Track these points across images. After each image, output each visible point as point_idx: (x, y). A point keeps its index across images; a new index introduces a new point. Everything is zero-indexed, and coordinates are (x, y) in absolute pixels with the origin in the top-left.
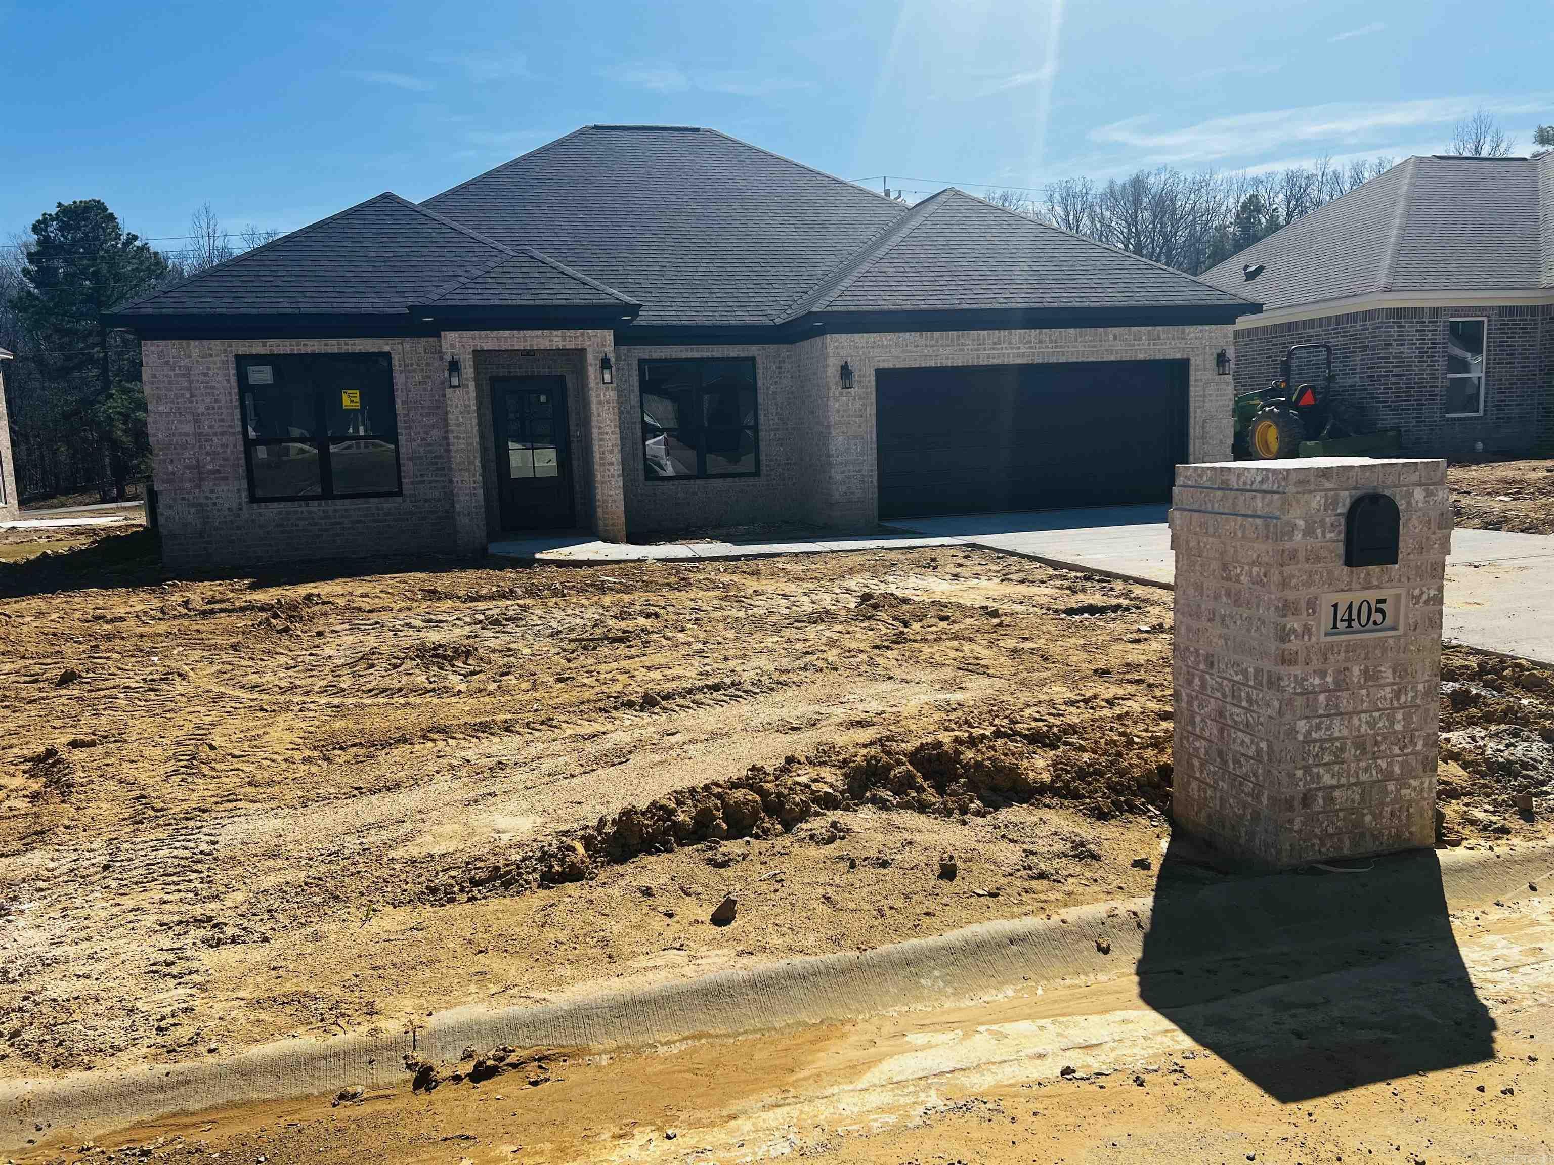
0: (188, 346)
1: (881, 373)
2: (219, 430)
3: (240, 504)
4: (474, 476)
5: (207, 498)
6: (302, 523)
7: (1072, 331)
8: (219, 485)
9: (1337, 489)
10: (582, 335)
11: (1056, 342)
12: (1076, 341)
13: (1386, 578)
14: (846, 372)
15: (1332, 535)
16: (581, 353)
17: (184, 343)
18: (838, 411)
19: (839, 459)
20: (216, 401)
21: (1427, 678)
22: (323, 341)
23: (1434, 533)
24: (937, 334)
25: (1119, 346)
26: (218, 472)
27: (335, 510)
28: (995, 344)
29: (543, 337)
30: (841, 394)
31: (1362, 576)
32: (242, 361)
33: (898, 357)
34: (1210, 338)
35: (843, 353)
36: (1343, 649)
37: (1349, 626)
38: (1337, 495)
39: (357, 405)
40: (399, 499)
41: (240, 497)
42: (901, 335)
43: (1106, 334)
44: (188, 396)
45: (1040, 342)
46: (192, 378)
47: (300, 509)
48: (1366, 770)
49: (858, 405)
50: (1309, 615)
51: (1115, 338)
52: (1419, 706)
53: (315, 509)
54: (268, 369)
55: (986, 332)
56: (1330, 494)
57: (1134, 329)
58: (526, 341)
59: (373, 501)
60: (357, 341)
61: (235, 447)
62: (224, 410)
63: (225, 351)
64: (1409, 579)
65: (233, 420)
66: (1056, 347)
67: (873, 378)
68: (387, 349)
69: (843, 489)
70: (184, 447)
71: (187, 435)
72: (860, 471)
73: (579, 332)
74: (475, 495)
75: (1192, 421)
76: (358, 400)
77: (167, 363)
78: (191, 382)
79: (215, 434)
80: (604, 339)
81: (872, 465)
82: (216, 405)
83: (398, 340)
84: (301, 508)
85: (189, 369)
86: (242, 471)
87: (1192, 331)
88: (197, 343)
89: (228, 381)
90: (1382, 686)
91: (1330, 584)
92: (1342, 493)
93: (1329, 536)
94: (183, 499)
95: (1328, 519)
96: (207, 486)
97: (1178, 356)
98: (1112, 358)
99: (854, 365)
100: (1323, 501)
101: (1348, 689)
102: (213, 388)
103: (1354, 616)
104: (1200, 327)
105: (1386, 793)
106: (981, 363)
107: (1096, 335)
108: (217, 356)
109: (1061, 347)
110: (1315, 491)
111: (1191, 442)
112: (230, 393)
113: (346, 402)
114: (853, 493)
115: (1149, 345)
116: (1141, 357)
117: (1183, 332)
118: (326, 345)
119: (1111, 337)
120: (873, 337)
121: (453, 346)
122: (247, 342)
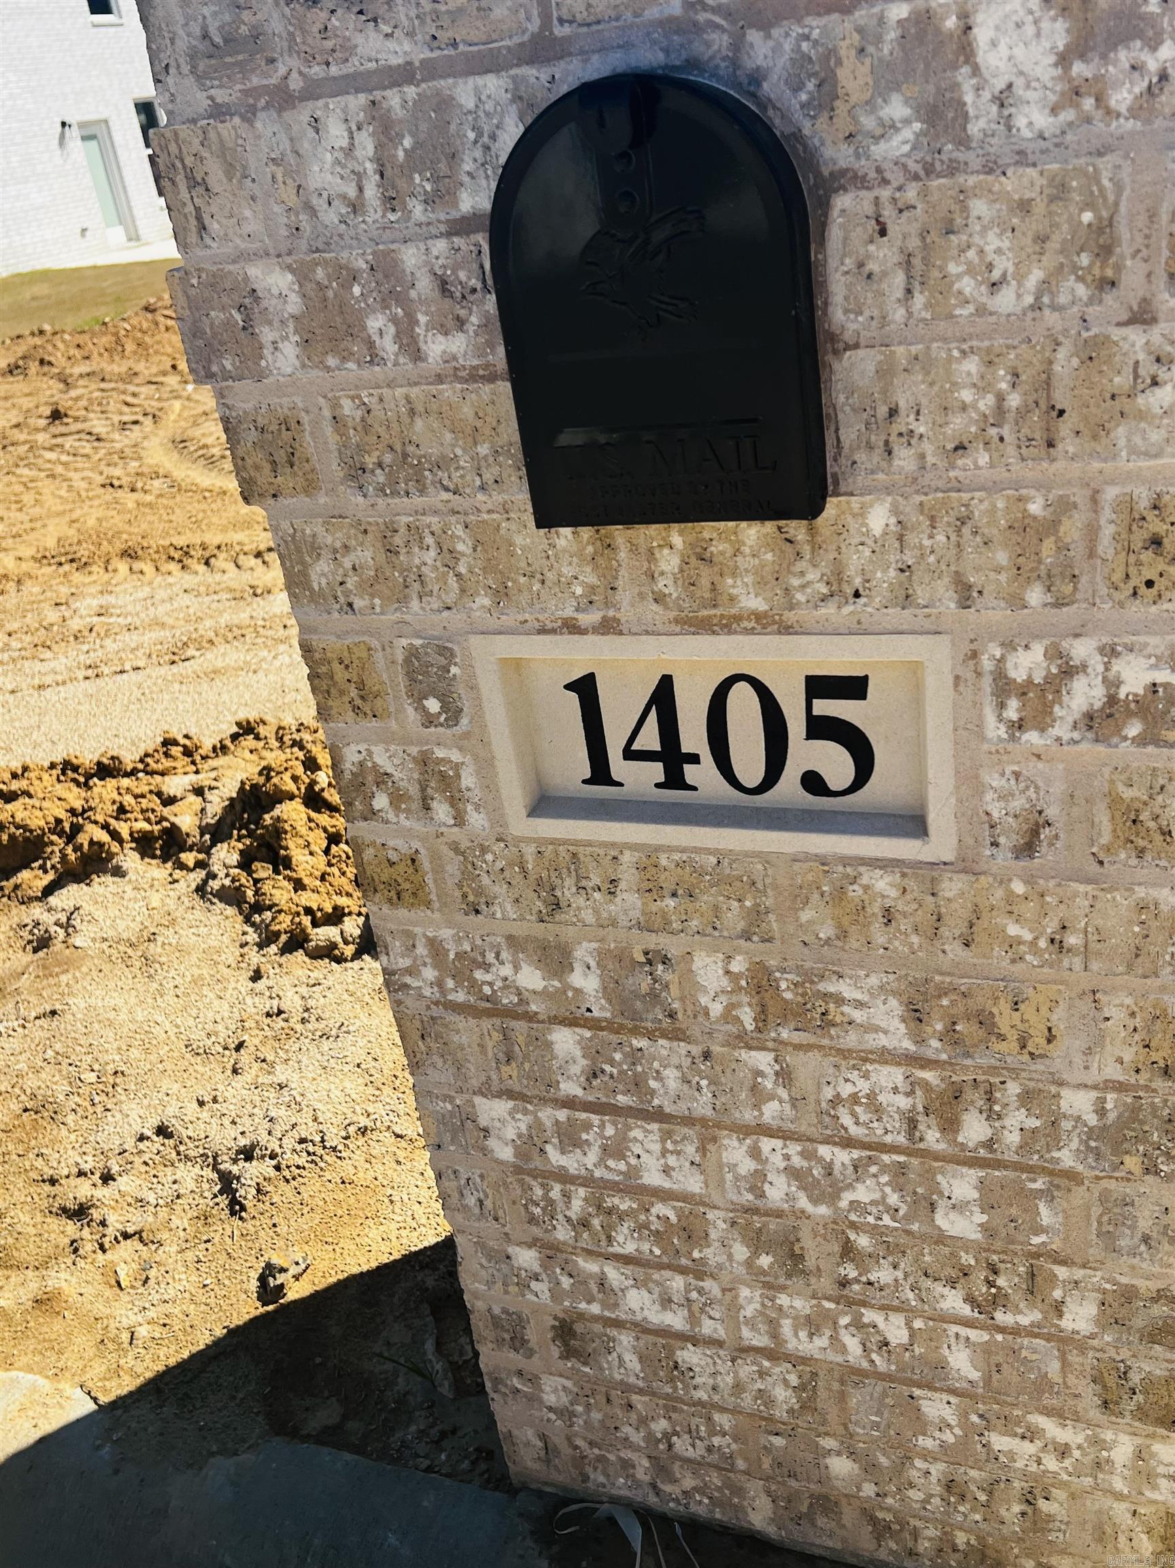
37: (674, 780)
56: (394, 100)
92: (465, 92)
93: (436, 347)
95: (410, 257)
100: (366, 145)
103: (693, 737)
110: (313, 91)
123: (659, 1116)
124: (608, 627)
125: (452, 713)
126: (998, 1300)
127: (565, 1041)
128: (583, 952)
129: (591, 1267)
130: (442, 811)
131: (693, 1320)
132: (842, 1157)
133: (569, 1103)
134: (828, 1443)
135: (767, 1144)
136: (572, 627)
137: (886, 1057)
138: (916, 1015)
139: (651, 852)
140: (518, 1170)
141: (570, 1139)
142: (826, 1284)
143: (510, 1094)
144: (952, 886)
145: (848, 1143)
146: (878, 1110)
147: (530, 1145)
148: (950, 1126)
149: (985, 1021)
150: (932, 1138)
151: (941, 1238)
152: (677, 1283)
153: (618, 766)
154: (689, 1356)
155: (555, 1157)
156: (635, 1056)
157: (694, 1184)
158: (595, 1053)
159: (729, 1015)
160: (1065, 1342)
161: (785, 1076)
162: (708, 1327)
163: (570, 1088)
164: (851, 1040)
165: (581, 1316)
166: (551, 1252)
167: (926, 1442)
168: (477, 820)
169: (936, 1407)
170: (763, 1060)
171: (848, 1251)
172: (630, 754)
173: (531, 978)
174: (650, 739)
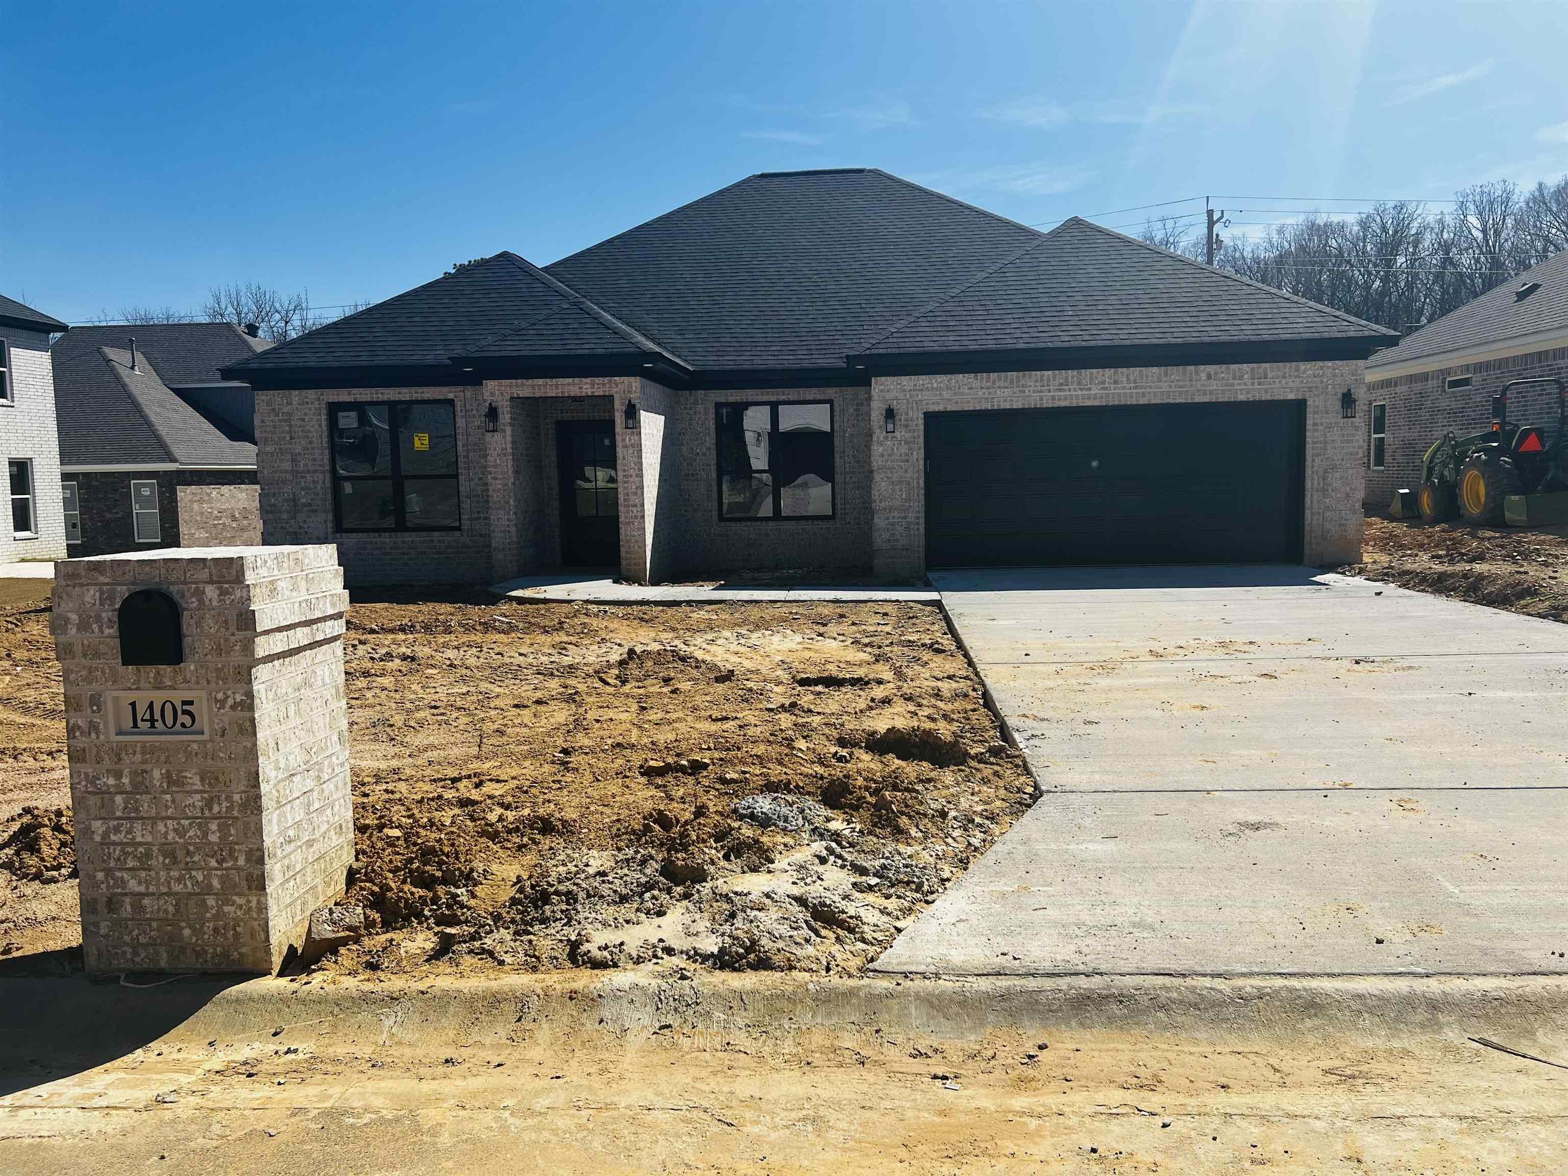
0: (290, 395)
1: (930, 417)
2: (312, 468)
3: (326, 533)
4: (508, 513)
5: (301, 527)
6: (376, 553)
7: (1155, 370)
8: (310, 517)
9: (112, 584)
10: (610, 382)
11: (1135, 382)
12: (1160, 380)
13: (180, 678)
14: (890, 414)
15: (111, 631)
16: (610, 398)
17: (287, 392)
18: (883, 456)
19: (882, 505)
20: (311, 442)
21: (243, 788)
22: (398, 390)
23: (233, 635)
24: (994, 376)
25: (1214, 385)
26: (310, 504)
27: (404, 542)
28: (1061, 384)
29: (574, 384)
30: (886, 438)
31: (152, 675)
32: (334, 409)
33: (949, 400)
34: (1334, 376)
35: (888, 396)
36: (138, 749)
37: (153, 726)
38: (115, 590)
39: (425, 447)
40: (458, 533)
41: (326, 528)
42: (953, 377)
43: (1197, 373)
44: (288, 438)
45: (1116, 382)
46: (292, 422)
47: (375, 540)
48: (179, 880)
49: (904, 449)
50: (93, 712)
51: (1209, 377)
52: (237, 818)
53: (387, 540)
54: (353, 414)
55: (1050, 373)
56: (105, 588)
57: (1233, 367)
58: (557, 388)
59: (436, 534)
60: (426, 389)
61: (324, 482)
62: (316, 451)
63: (319, 399)
64: (208, 682)
65: (322, 459)
66: (1136, 388)
67: (921, 422)
68: (451, 396)
69: (885, 536)
70: (284, 482)
71: (286, 472)
72: (905, 518)
73: (606, 380)
74: (509, 532)
75: (1308, 472)
76: (426, 442)
77: (274, 410)
78: (291, 426)
79: (309, 472)
80: (630, 385)
81: (918, 512)
82: (310, 446)
83: (461, 388)
84: (374, 538)
85: (289, 414)
86: (329, 505)
87: (1308, 368)
88: (297, 392)
89: (320, 426)
90: (190, 793)
91: (114, 682)
92: (119, 588)
93: (107, 631)
94: (282, 527)
95: (104, 615)
96: (301, 517)
97: (1291, 396)
98: (1206, 399)
99: (900, 407)
100: (98, 595)
101: (148, 793)
102: (309, 431)
103: (157, 716)
104: (1320, 364)
105: (207, 909)
106: (1045, 406)
107: (1184, 374)
108: (312, 403)
109: (1142, 387)
110: (87, 585)
111: (1308, 494)
112: (321, 436)
113: (417, 443)
114: (897, 541)
115: (1253, 384)
116: (1242, 397)
117: (1297, 370)
118: (399, 393)
119: (1203, 376)
120: (923, 380)
121: (492, 394)
122: (335, 391)
123: (142, 818)
124: (138, 689)
125: (99, 710)
126: (224, 860)
127: (119, 799)
128: (126, 772)
129: (119, 874)
130: (93, 736)
131: (147, 888)
132: (186, 822)
133: (118, 818)
134: (183, 924)
135: (169, 822)
136: (130, 689)
137: (197, 792)
138: (202, 780)
139: (144, 742)
140: (101, 844)
141: (117, 830)
142: (182, 865)
143: (101, 818)
144: (209, 746)
145: (188, 818)
146: (194, 806)
147: (106, 835)
148: (211, 809)
149: (217, 779)
150: (207, 813)
151: (210, 843)
152: (143, 874)
153: (140, 723)
154: (146, 901)
155: (113, 837)
156: (136, 801)
157: (149, 839)
158: (126, 802)
159: (161, 785)
160: (238, 869)
161: (173, 801)
162: (152, 889)
163: (119, 814)
164: (188, 788)
165: (115, 894)
166: (109, 872)
167: (208, 915)
168: (102, 737)
169: (211, 901)
170: (168, 797)
171: (188, 853)
172: (143, 720)
173: (111, 781)
174: (147, 716)
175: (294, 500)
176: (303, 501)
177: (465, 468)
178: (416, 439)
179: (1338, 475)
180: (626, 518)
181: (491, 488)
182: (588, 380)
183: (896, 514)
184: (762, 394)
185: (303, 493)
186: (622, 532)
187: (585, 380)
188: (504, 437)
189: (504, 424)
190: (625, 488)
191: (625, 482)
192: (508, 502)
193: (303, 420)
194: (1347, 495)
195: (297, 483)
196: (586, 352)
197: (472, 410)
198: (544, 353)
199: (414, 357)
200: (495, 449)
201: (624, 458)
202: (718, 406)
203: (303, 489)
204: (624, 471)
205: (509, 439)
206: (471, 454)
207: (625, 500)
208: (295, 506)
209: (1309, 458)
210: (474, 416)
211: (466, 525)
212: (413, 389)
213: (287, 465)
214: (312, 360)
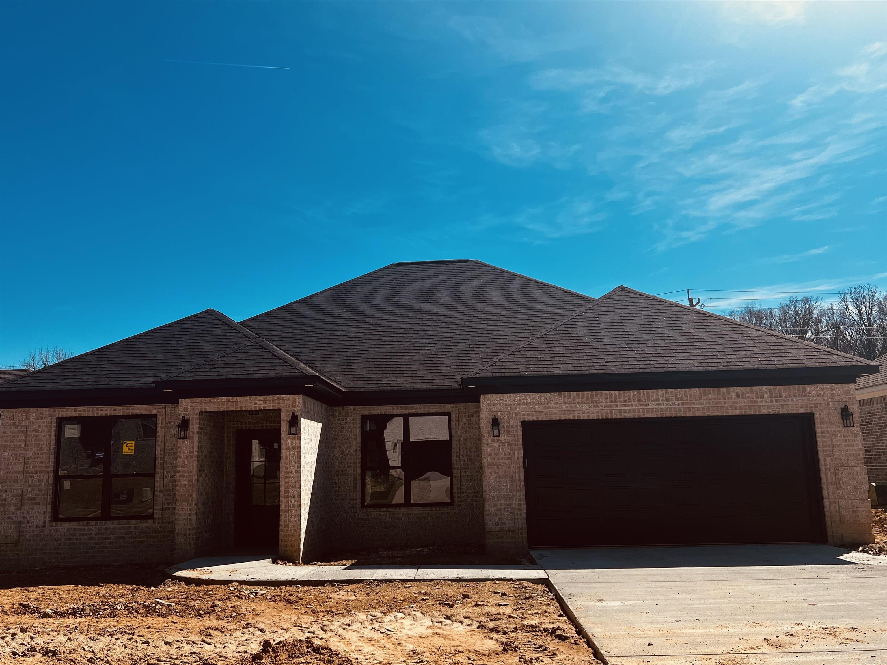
0: (29, 412)
1: (526, 425)
2: (38, 469)
3: (45, 522)
5: (24, 518)
7: (696, 390)
8: (33, 509)
10: (279, 398)
11: (682, 399)
12: (701, 398)
14: (495, 422)
17: (27, 410)
18: (490, 454)
19: (492, 494)
20: (41, 449)
22: (114, 407)
24: (574, 394)
25: (742, 402)
26: (34, 499)
28: (625, 401)
30: (493, 441)
32: (62, 422)
33: (541, 412)
34: (833, 395)
35: (494, 409)
39: (131, 452)
41: (45, 518)
42: (542, 394)
43: (729, 393)
44: (23, 446)
45: (667, 400)
46: (28, 433)
49: (507, 450)
51: (738, 396)
54: (77, 426)
55: (616, 392)
57: (755, 388)
60: (136, 407)
61: (47, 481)
62: (44, 455)
63: (51, 415)
65: (49, 462)
66: (683, 404)
67: (520, 429)
68: (155, 412)
69: (495, 519)
70: (15, 481)
71: (18, 472)
72: (510, 505)
73: (276, 397)
74: (190, 519)
75: (823, 469)
76: (133, 448)
77: (14, 423)
78: (26, 436)
79: (36, 472)
80: (294, 401)
81: (520, 500)
82: (40, 452)
83: (163, 406)
85: (26, 427)
86: (49, 498)
87: (812, 390)
88: (34, 410)
89: (50, 436)
94: (9, 518)
96: (25, 508)
97: (802, 411)
98: (737, 413)
99: (503, 417)
102: (40, 440)
104: (821, 386)
106: (614, 417)
107: (719, 393)
108: (46, 418)
109: (687, 404)
111: (824, 487)
112: (49, 444)
113: (125, 449)
114: (504, 524)
115: (772, 401)
116: (765, 411)
117: (804, 390)
118: (115, 410)
119: (734, 395)
120: (519, 397)
121: (186, 409)
122: (64, 409)
175: (22, 495)
176: (29, 496)
177: (161, 468)
178: (125, 445)
179: (846, 472)
180: (285, 506)
181: (179, 484)
182: (262, 398)
183: (503, 502)
184: (397, 408)
185: (30, 489)
186: (282, 518)
187: (259, 398)
188: (192, 443)
189: (193, 433)
190: (286, 482)
191: (286, 477)
192: (191, 495)
193: (36, 431)
194: (855, 487)
195: (25, 481)
196: (261, 376)
197: (170, 422)
198: (228, 377)
199: (128, 382)
200: (184, 453)
201: (286, 458)
202: (364, 419)
203: (30, 486)
204: (286, 468)
205: (196, 444)
206: (166, 457)
207: (286, 492)
208: (21, 500)
209: (821, 457)
210: (172, 427)
211: (158, 513)
212: (126, 407)
213: (19, 468)
214: (48, 385)
